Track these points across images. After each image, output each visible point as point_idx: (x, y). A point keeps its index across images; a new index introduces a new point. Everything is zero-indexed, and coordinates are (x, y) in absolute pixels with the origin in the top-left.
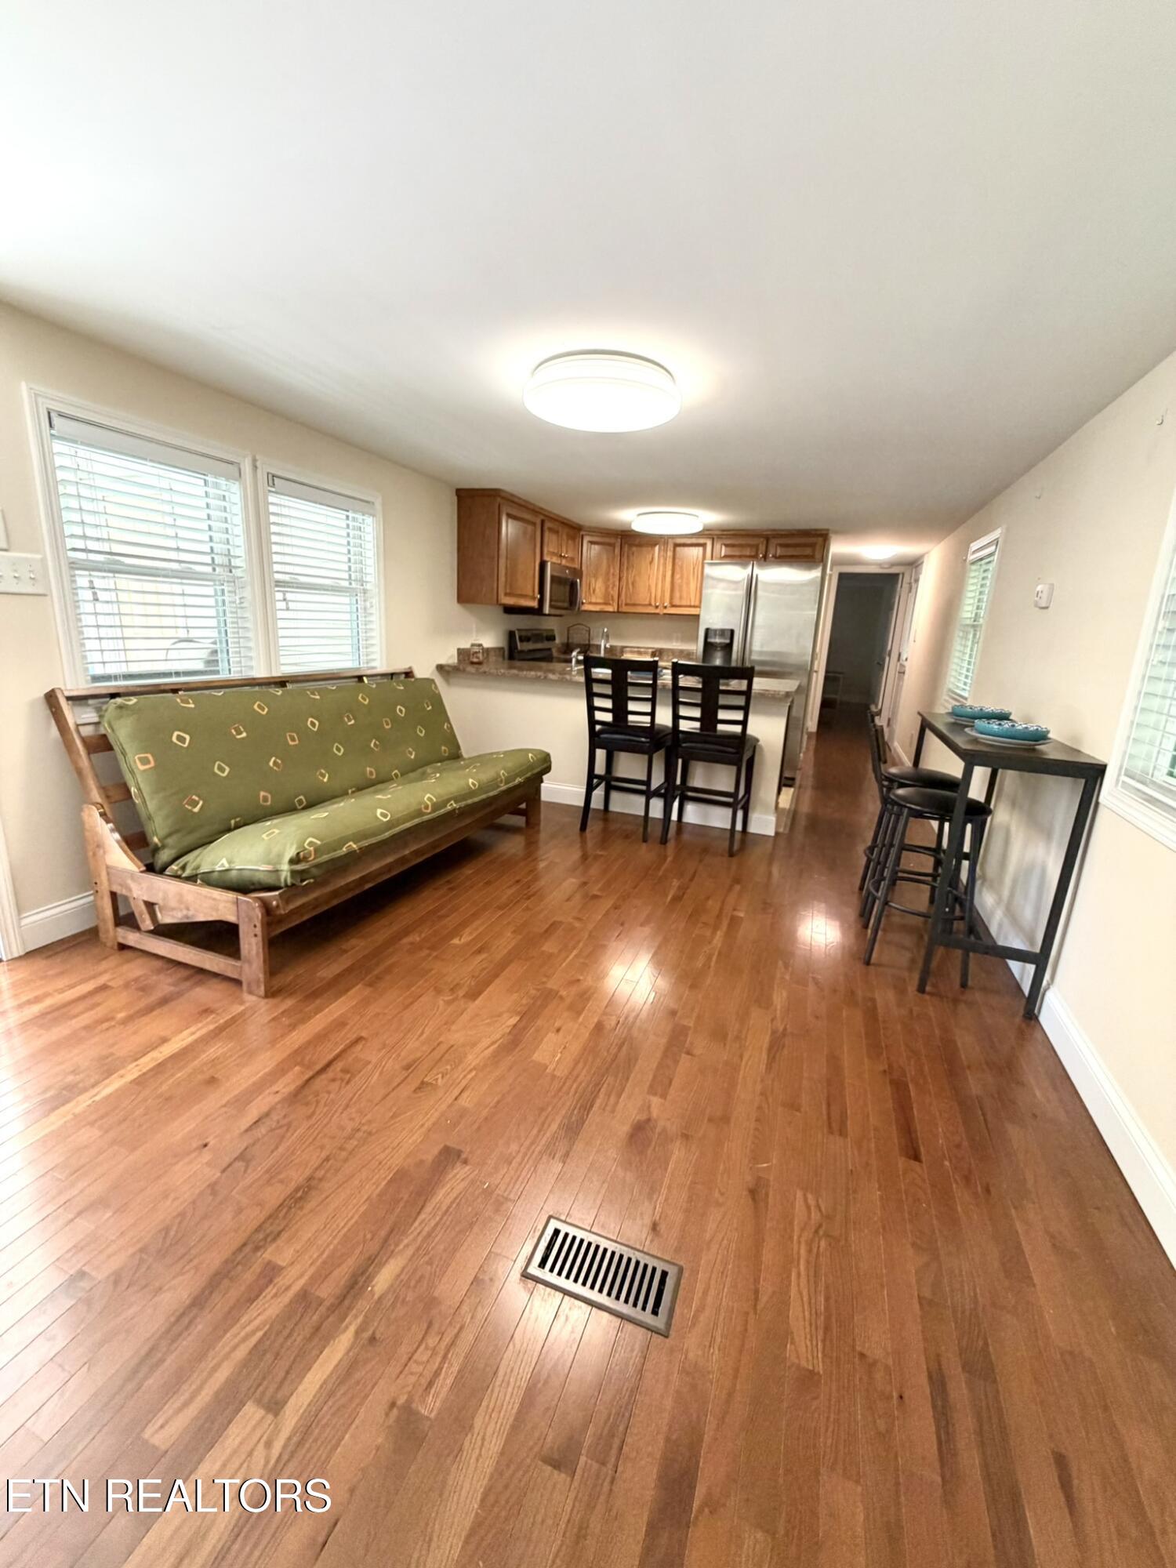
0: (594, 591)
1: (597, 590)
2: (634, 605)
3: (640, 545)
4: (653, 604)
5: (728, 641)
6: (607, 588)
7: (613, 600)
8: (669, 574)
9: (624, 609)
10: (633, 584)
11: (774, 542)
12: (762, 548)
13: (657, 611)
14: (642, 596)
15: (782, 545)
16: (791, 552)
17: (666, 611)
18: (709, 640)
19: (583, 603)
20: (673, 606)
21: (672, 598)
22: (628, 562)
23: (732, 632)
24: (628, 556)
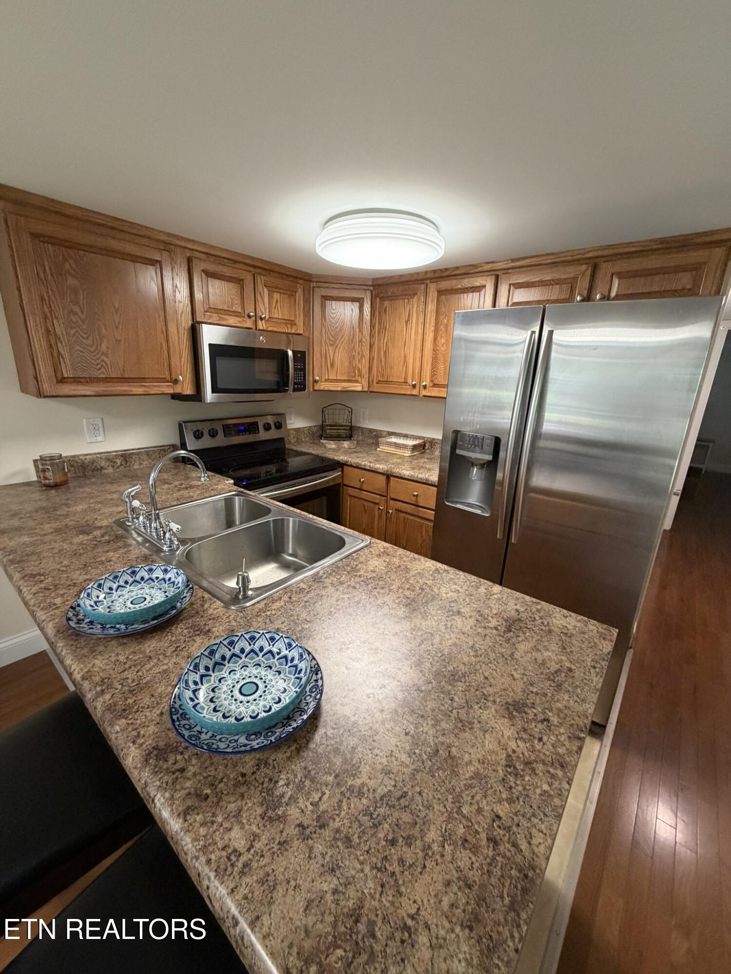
0: (332, 365)
1: (337, 362)
2: (387, 382)
3: (393, 298)
4: (410, 381)
5: (489, 458)
6: (351, 358)
7: (360, 375)
8: (430, 337)
9: (376, 388)
10: (385, 353)
11: (606, 269)
12: (583, 284)
13: (415, 392)
14: (396, 373)
15: (621, 275)
16: (640, 286)
17: (424, 393)
18: (459, 452)
19: (315, 381)
20: (435, 385)
21: (433, 374)
22: (380, 323)
23: (497, 441)
24: (380, 313)
